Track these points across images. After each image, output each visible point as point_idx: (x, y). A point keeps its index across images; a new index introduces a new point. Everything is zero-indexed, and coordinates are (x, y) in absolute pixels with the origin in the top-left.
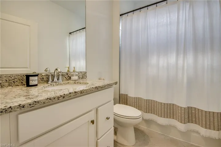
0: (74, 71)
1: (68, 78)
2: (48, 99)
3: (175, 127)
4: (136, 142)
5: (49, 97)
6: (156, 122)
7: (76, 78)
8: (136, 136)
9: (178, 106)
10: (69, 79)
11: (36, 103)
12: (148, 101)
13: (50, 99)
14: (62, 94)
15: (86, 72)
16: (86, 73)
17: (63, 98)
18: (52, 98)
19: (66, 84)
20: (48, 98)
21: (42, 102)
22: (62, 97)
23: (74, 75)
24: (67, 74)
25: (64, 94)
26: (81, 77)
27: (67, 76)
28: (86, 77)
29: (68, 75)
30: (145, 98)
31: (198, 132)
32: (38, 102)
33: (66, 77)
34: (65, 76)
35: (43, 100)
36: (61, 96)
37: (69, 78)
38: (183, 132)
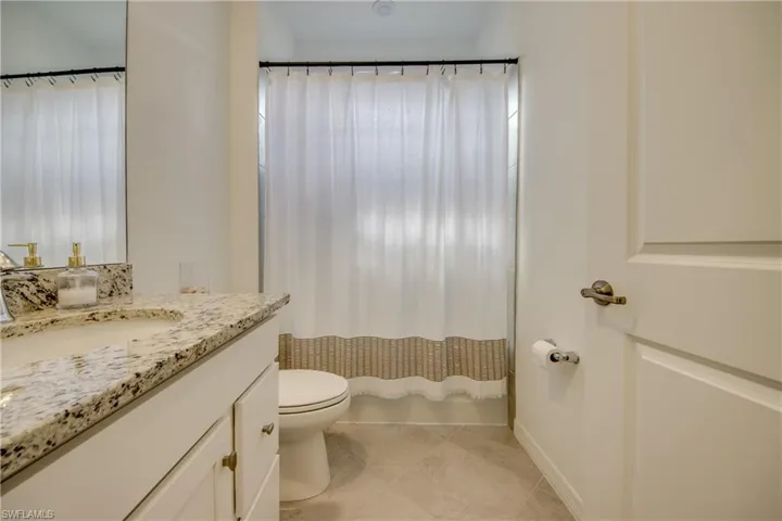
0: (75, 264)
1: (36, 300)
2: (70, 419)
3: (420, 396)
4: (332, 477)
5: (70, 409)
6: (376, 398)
7: (90, 294)
8: (329, 454)
9: (428, 341)
10: (43, 303)
11: (7, 461)
12: (355, 341)
13: (79, 416)
14: (128, 377)
15: (129, 267)
16: (127, 269)
17: (134, 392)
18: (86, 410)
19: (41, 328)
20: (67, 414)
21: (35, 442)
22: (130, 392)
23: (78, 283)
24: (33, 280)
25: (138, 375)
26: (107, 288)
27: (33, 288)
28: (127, 289)
29: (41, 282)
30: (348, 336)
31: (465, 394)
32: (17, 450)
33: (27, 294)
34: (24, 290)
35: (40, 431)
36: (126, 386)
37: (43, 297)
38: (439, 403)
